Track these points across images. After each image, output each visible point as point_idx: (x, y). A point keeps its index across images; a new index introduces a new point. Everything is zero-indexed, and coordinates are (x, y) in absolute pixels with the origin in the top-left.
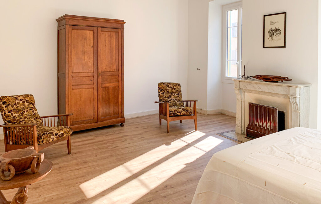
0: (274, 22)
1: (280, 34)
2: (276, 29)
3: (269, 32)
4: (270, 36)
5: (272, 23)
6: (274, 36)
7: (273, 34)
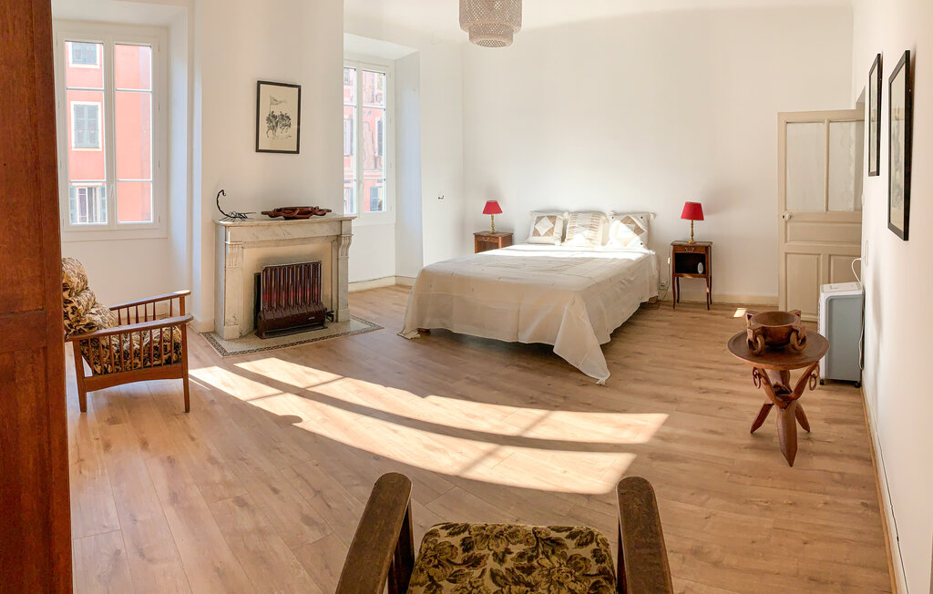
0: (278, 100)
1: (290, 126)
2: (282, 115)
3: (268, 119)
4: (270, 128)
5: (274, 101)
6: (279, 130)
7: (277, 124)
